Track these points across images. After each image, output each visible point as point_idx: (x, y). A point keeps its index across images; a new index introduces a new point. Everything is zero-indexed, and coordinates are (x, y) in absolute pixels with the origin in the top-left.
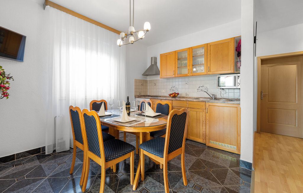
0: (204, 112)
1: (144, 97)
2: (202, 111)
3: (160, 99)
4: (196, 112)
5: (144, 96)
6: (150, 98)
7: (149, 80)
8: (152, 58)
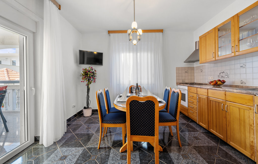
0: (252, 110)
1: (182, 85)
2: (248, 109)
3: (196, 87)
4: (239, 108)
5: (183, 83)
6: (187, 85)
7: (196, 67)
8: (196, 42)
